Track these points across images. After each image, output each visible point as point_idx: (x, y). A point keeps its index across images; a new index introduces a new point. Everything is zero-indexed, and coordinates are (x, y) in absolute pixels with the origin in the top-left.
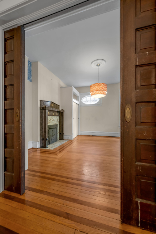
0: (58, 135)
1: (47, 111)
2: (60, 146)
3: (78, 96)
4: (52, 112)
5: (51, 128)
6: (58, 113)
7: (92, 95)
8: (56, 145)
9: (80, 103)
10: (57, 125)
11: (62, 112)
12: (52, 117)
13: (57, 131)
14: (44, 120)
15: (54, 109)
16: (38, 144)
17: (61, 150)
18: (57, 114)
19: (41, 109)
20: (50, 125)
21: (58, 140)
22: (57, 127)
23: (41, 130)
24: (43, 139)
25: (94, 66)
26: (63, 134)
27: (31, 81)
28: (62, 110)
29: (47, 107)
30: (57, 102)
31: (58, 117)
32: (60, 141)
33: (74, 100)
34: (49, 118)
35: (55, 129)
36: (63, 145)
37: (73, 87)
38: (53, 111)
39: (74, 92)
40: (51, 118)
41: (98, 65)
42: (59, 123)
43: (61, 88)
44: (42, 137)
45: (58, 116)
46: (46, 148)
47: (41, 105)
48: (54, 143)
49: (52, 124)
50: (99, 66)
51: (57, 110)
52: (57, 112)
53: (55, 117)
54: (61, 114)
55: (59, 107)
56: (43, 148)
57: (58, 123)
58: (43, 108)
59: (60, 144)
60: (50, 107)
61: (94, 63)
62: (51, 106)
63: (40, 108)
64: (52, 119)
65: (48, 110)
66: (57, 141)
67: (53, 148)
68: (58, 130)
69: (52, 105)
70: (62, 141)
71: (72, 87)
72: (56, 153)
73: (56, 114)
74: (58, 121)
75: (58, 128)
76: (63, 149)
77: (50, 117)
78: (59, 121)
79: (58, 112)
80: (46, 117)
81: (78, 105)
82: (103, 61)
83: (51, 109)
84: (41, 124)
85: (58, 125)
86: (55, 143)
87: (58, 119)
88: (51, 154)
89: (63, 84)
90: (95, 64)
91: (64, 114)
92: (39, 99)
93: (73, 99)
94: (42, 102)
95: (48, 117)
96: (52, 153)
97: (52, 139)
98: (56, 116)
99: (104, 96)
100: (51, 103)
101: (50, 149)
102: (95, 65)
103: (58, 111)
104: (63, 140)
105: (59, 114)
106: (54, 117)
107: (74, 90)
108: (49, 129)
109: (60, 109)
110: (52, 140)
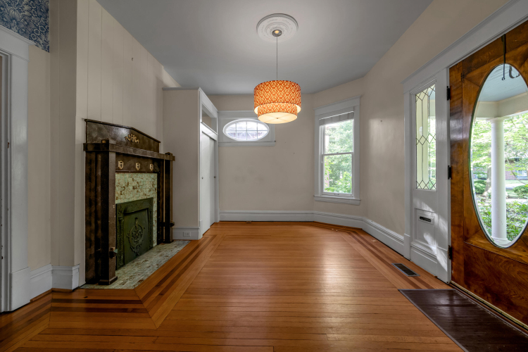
0: (155, 229)
1: (112, 156)
2: (162, 269)
3: (215, 119)
4: (131, 162)
5: (130, 210)
6: (156, 164)
7: (261, 113)
8: (148, 264)
9: (219, 137)
10: (151, 200)
11: (168, 163)
12: (135, 175)
13: (150, 217)
14: (99, 188)
15: (139, 152)
16: (74, 272)
17: (165, 285)
18: (151, 167)
19: (90, 149)
20: (126, 201)
21: (155, 244)
22: (152, 205)
23: (88, 223)
24: (97, 255)
25: (264, 34)
26: (173, 225)
27: (47, 49)
28: (169, 154)
29: (112, 142)
30: (151, 131)
31: (154, 176)
32: (160, 246)
33: (203, 128)
34: (120, 179)
35: (145, 214)
36: (171, 262)
37: (200, 89)
38: (139, 157)
39: (203, 106)
40: (130, 180)
41: (277, 32)
42: (158, 193)
43: (166, 89)
44: (93, 248)
45: (154, 172)
46: (107, 284)
47: (88, 134)
48: (141, 260)
49: (135, 199)
50: (278, 35)
51: (149, 154)
52: (150, 161)
53: (145, 176)
54: (163, 168)
55: (158, 147)
56: (96, 287)
57: (154, 195)
58: (97, 146)
59: (159, 258)
60: (126, 144)
61: (265, 23)
62: (129, 143)
63: (86, 146)
64: (134, 184)
65: (118, 154)
66: (151, 248)
67: (138, 278)
68: (155, 215)
69: (134, 138)
70: (166, 246)
71: (197, 89)
72: (146, 305)
73: (148, 165)
74: (156, 186)
75: (155, 209)
76: (173, 282)
77: (127, 175)
78: (159, 187)
79: (154, 160)
80: (110, 177)
81: (213, 142)
82: (287, 20)
83: (131, 151)
84: (90, 202)
85: (155, 200)
86: (145, 256)
87: (156, 182)
88: (125, 310)
89: (169, 80)
90: (268, 26)
91: (175, 167)
92: (81, 115)
93: (201, 125)
94: (94, 126)
95: (118, 176)
96: (131, 306)
97: (135, 245)
98: (149, 172)
99: (292, 117)
100: (131, 133)
101: (124, 287)
102: (269, 30)
103: (155, 156)
104: (170, 242)
105: (159, 166)
106: (140, 175)
107: (205, 101)
108: (122, 216)
109: (162, 151)
110: (132, 248)
